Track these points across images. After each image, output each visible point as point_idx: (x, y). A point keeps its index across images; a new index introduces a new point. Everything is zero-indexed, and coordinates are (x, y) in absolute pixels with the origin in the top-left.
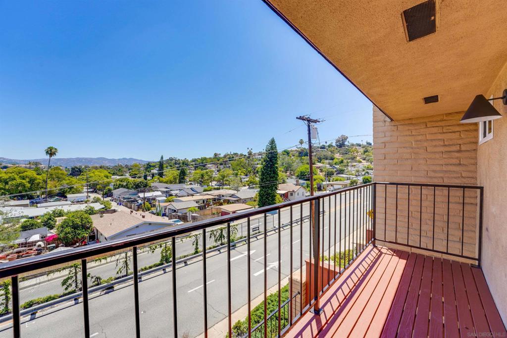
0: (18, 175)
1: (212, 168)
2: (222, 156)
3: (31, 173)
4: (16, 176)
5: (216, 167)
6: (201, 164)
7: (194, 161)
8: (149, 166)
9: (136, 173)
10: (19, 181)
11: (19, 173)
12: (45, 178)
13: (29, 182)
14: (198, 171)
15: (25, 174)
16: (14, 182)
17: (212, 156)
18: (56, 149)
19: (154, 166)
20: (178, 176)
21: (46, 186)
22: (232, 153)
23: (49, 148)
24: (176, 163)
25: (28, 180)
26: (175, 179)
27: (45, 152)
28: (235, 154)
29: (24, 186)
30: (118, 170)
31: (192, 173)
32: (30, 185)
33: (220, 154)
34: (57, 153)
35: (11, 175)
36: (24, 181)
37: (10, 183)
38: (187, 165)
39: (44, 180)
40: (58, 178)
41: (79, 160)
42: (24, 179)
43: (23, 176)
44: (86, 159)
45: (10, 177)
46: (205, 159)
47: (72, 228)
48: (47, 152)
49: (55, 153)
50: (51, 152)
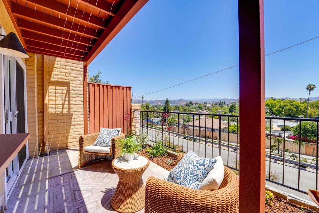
0: (289, 104)
3: (298, 102)
4: (288, 104)
10: (290, 107)
11: (290, 103)
12: (306, 106)
15: (293, 103)
16: (287, 108)
18: (314, 85)
21: (307, 111)
23: (309, 85)
25: (294, 107)
27: (306, 89)
29: (292, 110)
32: (295, 110)
34: (315, 88)
35: (286, 103)
36: (292, 107)
37: (285, 108)
39: (305, 107)
42: (293, 106)
43: (292, 105)
45: (285, 105)
47: (304, 131)
49: (313, 89)
50: (310, 88)
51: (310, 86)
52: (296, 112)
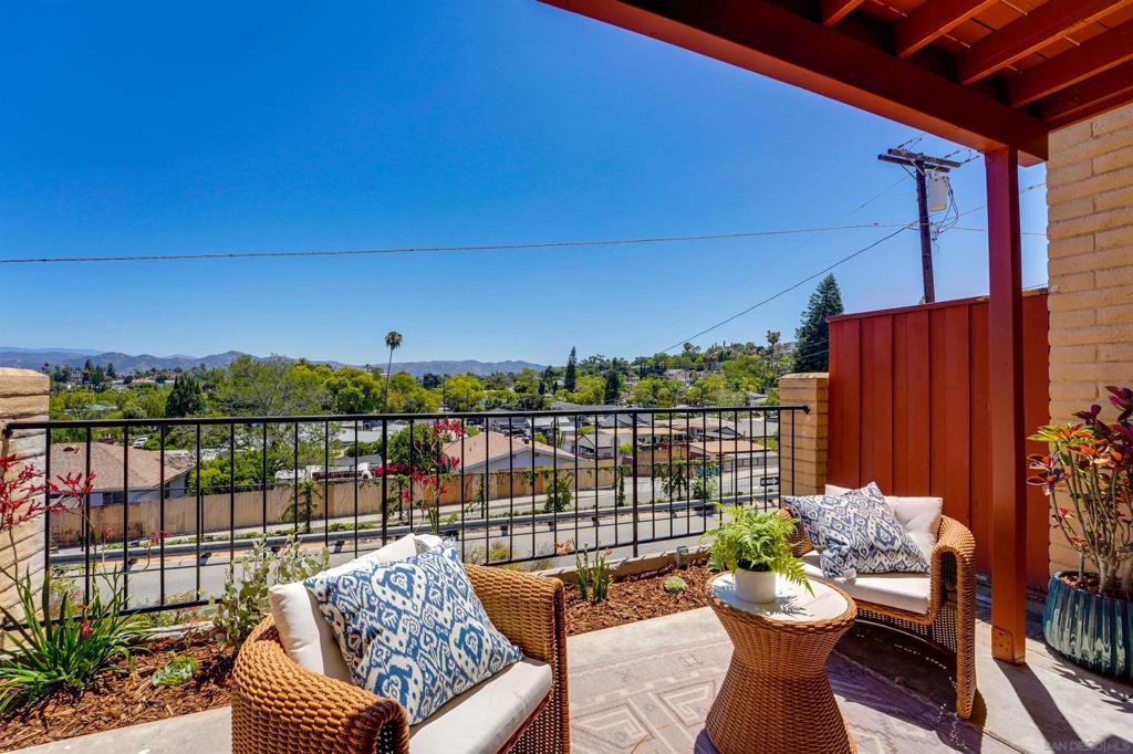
0: (350, 379)
1: (678, 376)
2: (703, 351)
3: (368, 377)
4: (348, 381)
5: (688, 373)
6: (655, 368)
7: (640, 361)
8: (550, 373)
9: (526, 384)
10: (351, 389)
11: (352, 376)
12: (385, 386)
13: (363, 391)
14: (647, 382)
15: (359, 378)
17: (679, 351)
18: (400, 337)
19: (558, 375)
20: (604, 391)
21: (386, 399)
22: (728, 345)
23: (390, 333)
24: (601, 368)
25: (362, 387)
26: (597, 395)
27: (385, 341)
28: (735, 346)
29: (357, 397)
30: (496, 381)
31: (634, 388)
32: (363, 396)
33: (698, 348)
35: (341, 379)
36: (357, 389)
38: (625, 371)
39: (382, 390)
40: (404, 388)
41: (436, 364)
42: (357, 386)
43: (357, 382)
44: (446, 363)
45: (341, 382)
46: (664, 357)
48: (388, 341)
49: (398, 343)
50: (393, 341)
51: (393, 335)
52: (365, 402)
